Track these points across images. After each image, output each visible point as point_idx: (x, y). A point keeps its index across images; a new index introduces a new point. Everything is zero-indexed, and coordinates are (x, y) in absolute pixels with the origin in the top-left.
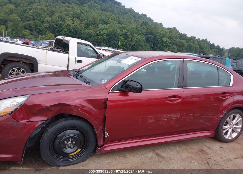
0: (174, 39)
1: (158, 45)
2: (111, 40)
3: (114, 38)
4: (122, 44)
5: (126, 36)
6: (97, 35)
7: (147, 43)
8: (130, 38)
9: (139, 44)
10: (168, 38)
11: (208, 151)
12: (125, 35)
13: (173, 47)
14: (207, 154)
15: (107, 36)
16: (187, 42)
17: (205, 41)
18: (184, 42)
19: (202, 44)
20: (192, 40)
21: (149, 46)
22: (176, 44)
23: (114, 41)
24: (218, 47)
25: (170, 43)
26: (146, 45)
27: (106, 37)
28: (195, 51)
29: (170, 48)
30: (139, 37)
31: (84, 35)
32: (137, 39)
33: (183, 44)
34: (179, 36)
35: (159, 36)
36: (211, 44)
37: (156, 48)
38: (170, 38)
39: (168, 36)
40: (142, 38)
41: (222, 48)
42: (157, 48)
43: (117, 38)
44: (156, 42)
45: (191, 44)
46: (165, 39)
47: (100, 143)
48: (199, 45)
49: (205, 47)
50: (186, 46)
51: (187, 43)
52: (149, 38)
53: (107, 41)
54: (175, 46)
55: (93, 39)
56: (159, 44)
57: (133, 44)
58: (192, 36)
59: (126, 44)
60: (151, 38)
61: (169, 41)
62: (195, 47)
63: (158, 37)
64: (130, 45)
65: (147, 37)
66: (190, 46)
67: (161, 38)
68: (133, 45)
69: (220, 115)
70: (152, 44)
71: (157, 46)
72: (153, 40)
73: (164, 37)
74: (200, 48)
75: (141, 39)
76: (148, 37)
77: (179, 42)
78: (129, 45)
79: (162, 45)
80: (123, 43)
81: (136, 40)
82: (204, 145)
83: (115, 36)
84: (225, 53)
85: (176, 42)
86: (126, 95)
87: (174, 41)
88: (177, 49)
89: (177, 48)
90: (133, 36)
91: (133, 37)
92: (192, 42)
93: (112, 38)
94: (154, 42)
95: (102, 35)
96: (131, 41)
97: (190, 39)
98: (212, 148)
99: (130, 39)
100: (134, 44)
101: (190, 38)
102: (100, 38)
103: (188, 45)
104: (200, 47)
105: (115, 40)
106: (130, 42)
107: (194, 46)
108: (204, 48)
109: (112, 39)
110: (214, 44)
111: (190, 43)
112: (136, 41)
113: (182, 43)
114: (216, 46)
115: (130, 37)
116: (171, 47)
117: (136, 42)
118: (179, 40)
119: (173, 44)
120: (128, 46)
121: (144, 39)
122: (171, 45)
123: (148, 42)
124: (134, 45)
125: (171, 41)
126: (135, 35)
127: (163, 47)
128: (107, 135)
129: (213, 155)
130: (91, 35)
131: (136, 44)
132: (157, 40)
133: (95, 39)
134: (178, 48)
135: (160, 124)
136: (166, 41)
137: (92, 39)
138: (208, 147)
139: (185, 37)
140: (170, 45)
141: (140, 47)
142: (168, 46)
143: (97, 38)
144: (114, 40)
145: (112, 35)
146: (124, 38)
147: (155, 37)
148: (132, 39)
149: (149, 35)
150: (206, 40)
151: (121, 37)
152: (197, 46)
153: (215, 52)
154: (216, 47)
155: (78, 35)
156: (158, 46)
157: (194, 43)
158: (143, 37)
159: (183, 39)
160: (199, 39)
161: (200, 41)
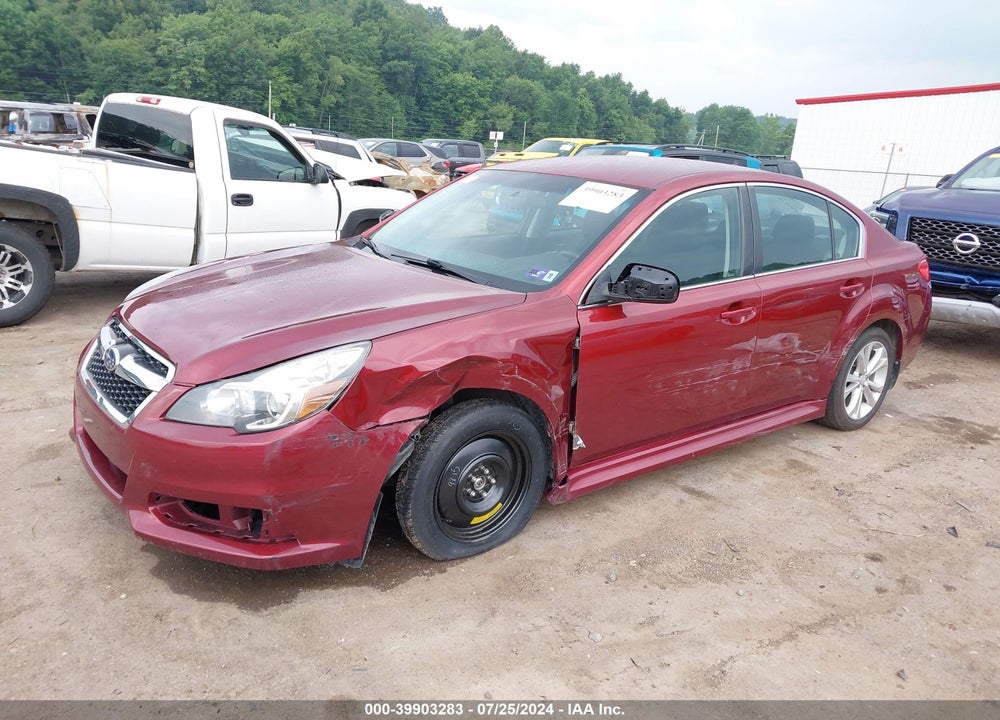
0: (498, 76)
1: (434, 103)
2: (229, 86)
3: (245, 77)
4: (283, 101)
5: (295, 68)
6: (161, 63)
7: (390, 97)
8: (316, 75)
9: (355, 101)
10: (471, 73)
11: (812, 462)
12: (289, 63)
13: (494, 110)
14: (812, 470)
15: (206, 68)
16: (550, 87)
17: (614, 82)
18: (537, 86)
19: (606, 96)
20: (566, 81)
21: (398, 108)
22: (508, 99)
23: (244, 89)
24: (661, 107)
25: (482, 94)
26: (389, 105)
27: (203, 70)
28: (581, 124)
29: (486, 118)
30: (355, 70)
31: (94, 65)
32: (345, 78)
33: (536, 99)
34: (515, 65)
35: (435, 64)
36: (635, 93)
37: (428, 117)
38: (480, 72)
39: (472, 64)
40: (369, 75)
41: (677, 109)
42: (431, 114)
43: (255, 76)
44: (425, 89)
45: (566, 95)
46: (462, 79)
47: (562, 469)
48: (594, 100)
49: (618, 107)
50: (544, 106)
51: (550, 94)
52: (395, 74)
53: (211, 88)
54: (503, 106)
55: (143, 82)
56: (438, 99)
57: (330, 99)
58: (564, 64)
59: (298, 101)
60: (403, 73)
61: (481, 84)
62: (581, 107)
63: (434, 71)
64: (316, 106)
65: (385, 68)
66: (563, 105)
67: (447, 73)
68: (333, 105)
69: (842, 347)
70: (413, 100)
71: (433, 109)
72: (415, 83)
73: (456, 69)
74: (599, 110)
75: (361, 77)
76: (390, 68)
77: (517, 90)
78: (312, 104)
79: (452, 101)
80: (284, 96)
81: (342, 82)
82: (793, 448)
83: (244, 69)
84: (686, 128)
85: (505, 90)
86: (618, 313)
87: (497, 83)
88: (513, 119)
89: (511, 116)
90: (327, 67)
91: (328, 69)
92: (566, 89)
93: (232, 74)
94: (420, 90)
95: (184, 63)
96: (319, 88)
97: (558, 75)
98: (815, 452)
99: (314, 80)
100: (334, 99)
101: (557, 70)
102: (178, 78)
103: (554, 101)
104: (597, 108)
105: (250, 86)
106: (314, 94)
107: (576, 103)
108: (614, 112)
109: (233, 80)
110: (646, 92)
111: (560, 93)
112: (344, 87)
113: (530, 91)
114: (654, 101)
115: (314, 69)
116: (487, 110)
117: (342, 90)
118: (515, 80)
119: (496, 97)
120: (311, 108)
121: (373, 76)
122: (488, 102)
123: (392, 93)
124: (337, 104)
125: (486, 84)
126: (337, 63)
127: (456, 110)
128: (579, 443)
129: (827, 470)
130: (128, 64)
131: (342, 101)
132: (429, 82)
133: (151, 82)
134: (515, 115)
135: (705, 392)
136: (466, 88)
137: (137, 84)
138: (806, 452)
139: (538, 69)
140: (484, 101)
141: (363, 112)
142: (475, 106)
143: (160, 79)
144: (241, 84)
145: (233, 64)
146: (288, 75)
147: (418, 69)
148: (322, 77)
149: (396, 62)
150: (618, 78)
151: (275, 70)
152: (587, 103)
153: (652, 126)
154: (656, 104)
155: (67, 63)
156: (434, 106)
157: (574, 90)
158: (371, 69)
159: (533, 78)
160: (591, 74)
161: (596, 83)
